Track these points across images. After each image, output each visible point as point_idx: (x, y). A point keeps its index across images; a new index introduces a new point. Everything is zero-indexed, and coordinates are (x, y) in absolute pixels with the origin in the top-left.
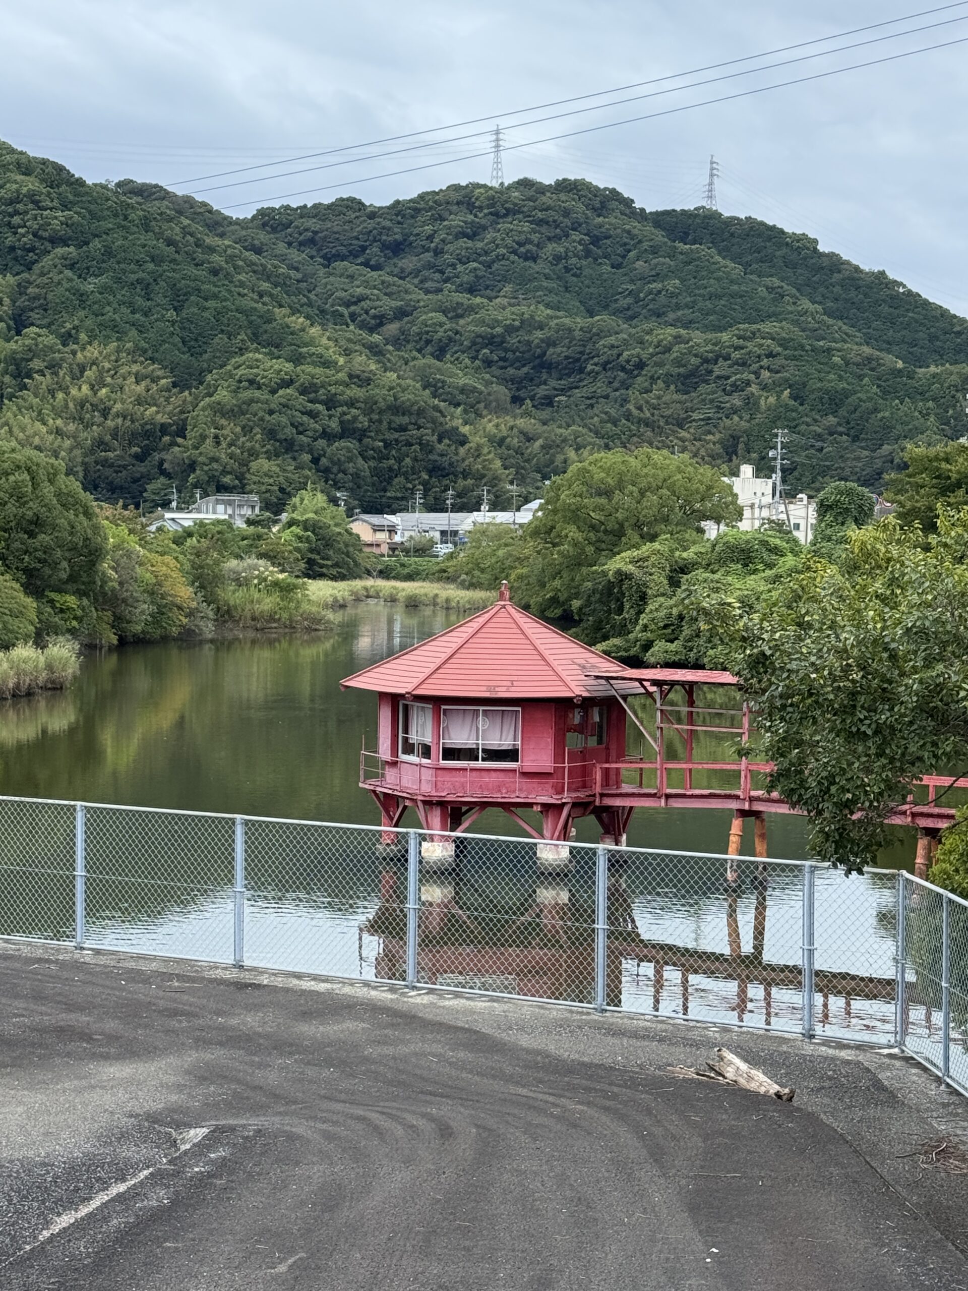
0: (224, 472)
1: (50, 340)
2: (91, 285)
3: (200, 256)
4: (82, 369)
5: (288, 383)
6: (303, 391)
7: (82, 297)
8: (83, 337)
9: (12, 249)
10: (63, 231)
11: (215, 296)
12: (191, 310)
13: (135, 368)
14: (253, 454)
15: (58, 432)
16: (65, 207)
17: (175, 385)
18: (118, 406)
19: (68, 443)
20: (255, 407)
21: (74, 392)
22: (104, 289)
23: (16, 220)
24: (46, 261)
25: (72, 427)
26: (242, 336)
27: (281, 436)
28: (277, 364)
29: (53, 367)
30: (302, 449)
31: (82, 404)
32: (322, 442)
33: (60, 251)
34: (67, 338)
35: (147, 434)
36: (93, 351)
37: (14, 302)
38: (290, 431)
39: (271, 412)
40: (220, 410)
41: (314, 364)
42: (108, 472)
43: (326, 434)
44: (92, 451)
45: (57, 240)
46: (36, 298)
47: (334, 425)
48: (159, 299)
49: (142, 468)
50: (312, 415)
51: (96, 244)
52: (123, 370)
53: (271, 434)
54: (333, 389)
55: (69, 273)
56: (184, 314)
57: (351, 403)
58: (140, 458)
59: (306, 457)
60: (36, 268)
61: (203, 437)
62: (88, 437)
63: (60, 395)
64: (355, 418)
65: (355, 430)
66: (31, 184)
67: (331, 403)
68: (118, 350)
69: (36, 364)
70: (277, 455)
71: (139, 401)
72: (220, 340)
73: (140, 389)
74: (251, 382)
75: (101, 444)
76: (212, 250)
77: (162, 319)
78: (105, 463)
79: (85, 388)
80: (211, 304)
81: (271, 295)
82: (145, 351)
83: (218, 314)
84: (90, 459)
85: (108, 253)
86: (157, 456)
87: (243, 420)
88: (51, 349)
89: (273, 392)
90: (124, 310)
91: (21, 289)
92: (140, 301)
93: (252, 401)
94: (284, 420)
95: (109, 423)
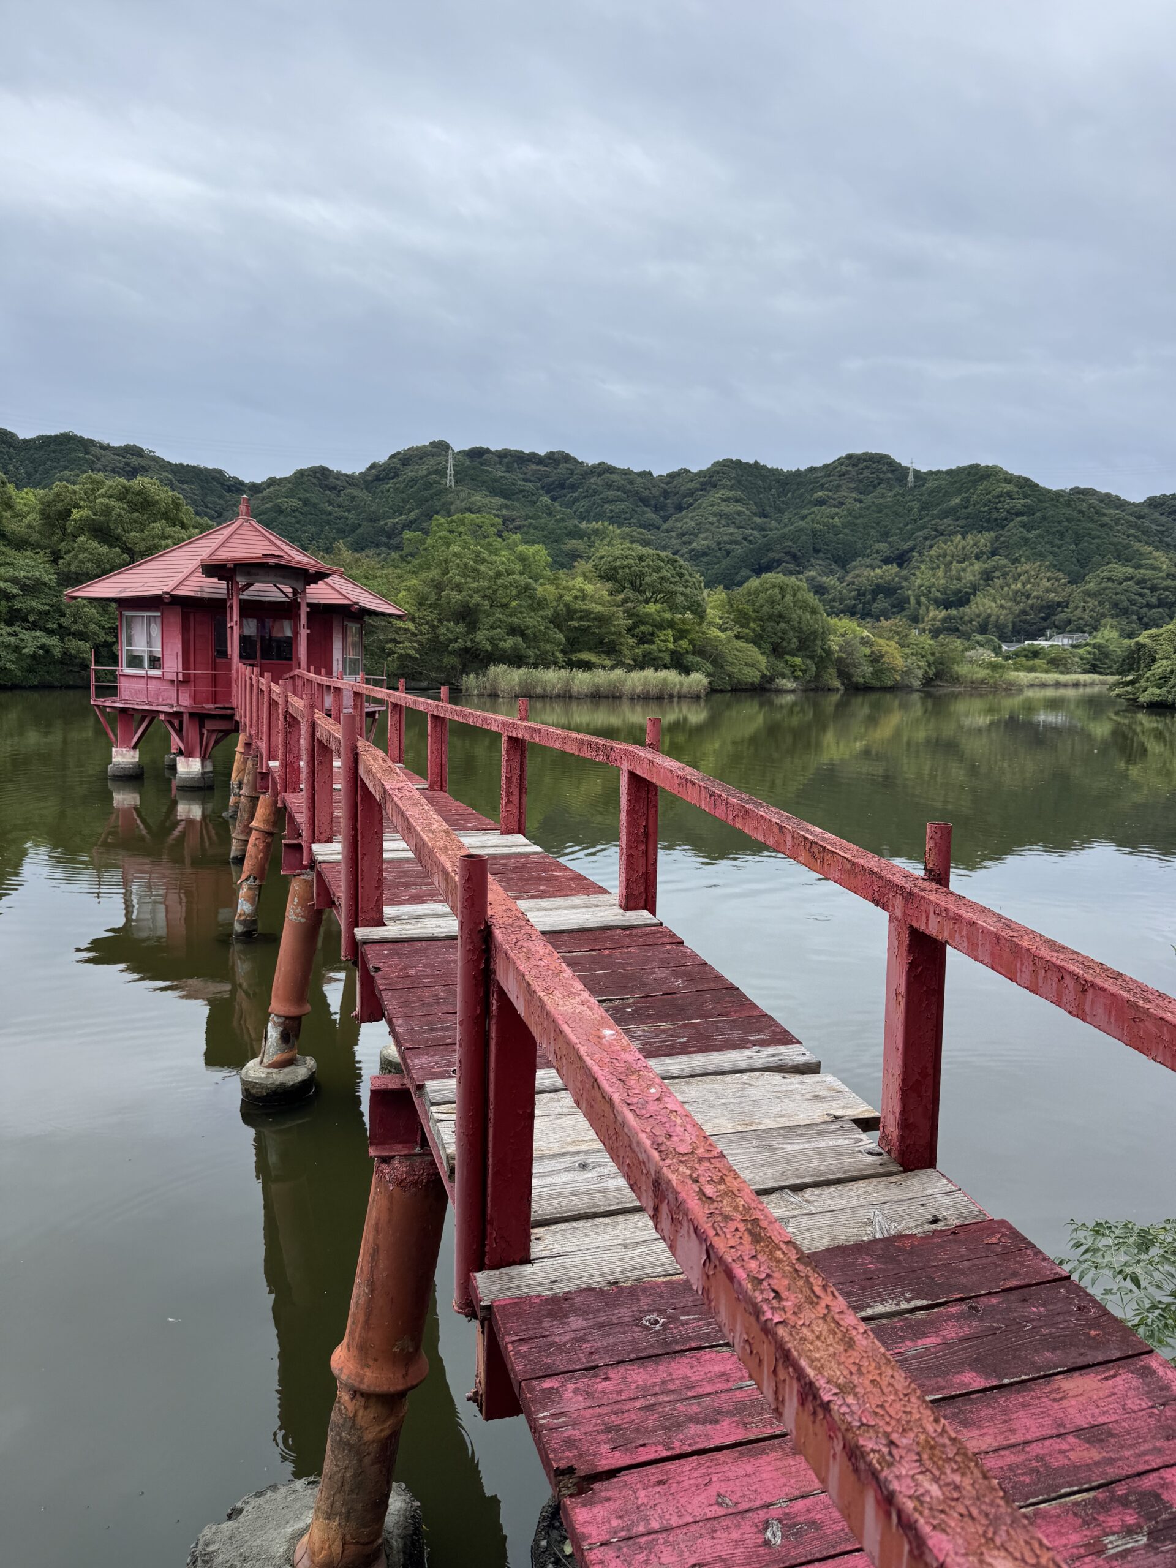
0: (1086, 625)
1: (1004, 562)
2: (1032, 535)
3: (1096, 517)
4: (1020, 575)
5: (1131, 579)
6: (1138, 583)
7: (1026, 540)
8: (1023, 559)
9: (996, 519)
10: (1022, 509)
11: (1099, 537)
12: (1082, 545)
13: (1048, 574)
14: (1103, 616)
15: (1002, 606)
16: (1025, 497)
17: (1069, 582)
18: (1035, 593)
19: (1005, 612)
20: (1107, 591)
21: (1013, 587)
22: (1038, 536)
23: (999, 505)
24: (1011, 524)
25: (1009, 604)
26: (1109, 556)
27: (1121, 606)
28: (1124, 569)
29: (1005, 575)
30: (1132, 613)
31: (1016, 593)
32: (1145, 610)
33: (1019, 519)
34: (1016, 561)
35: (1049, 607)
36: (1026, 567)
37: (992, 545)
38: (1126, 604)
39: (1117, 594)
40: (1088, 593)
41: (1147, 569)
42: (1026, 626)
43: (1149, 606)
44: (1019, 616)
45: (1019, 514)
46: (1004, 542)
47: (1154, 600)
48: (1068, 540)
49: (1045, 624)
50: (1141, 595)
51: (1038, 514)
52: (1041, 576)
53: (1116, 605)
54: (1155, 582)
55: (1021, 529)
56: (1080, 546)
57: (1166, 589)
58: (1044, 619)
59: (1135, 617)
60: (1006, 528)
61: (1076, 608)
62: (1017, 609)
63: (1006, 589)
64: (1167, 597)
65: (1167, 603)
66: (1009, 488)
67: (1153, 589)
68: (1040, 566)
69: (997, 574)
70: (1117, 616)
71: (1047, 591)
72: (1097, 558)
73: (1048, 584)
74: (1109, 579)
75: (1024, 612)
76: (1105, 515)
77: (1068, 550)
78: (1025, 622)
79: (1019, 585)
80: (1096, 541)
81: (1135, 537)
82: (1055, 566)
83: (1099, 546)
84: (1018, 619)
85: (1044, 518)
86: (1053, 618)
87: (1100, 598)
88: (1005, 566)
89: (1121, 584)
90: (1048, 546)
91: (997, 538)
92: (1057, 542)
93: (1107, 588)
94: (1123, 598)
95: (1030, 602)
